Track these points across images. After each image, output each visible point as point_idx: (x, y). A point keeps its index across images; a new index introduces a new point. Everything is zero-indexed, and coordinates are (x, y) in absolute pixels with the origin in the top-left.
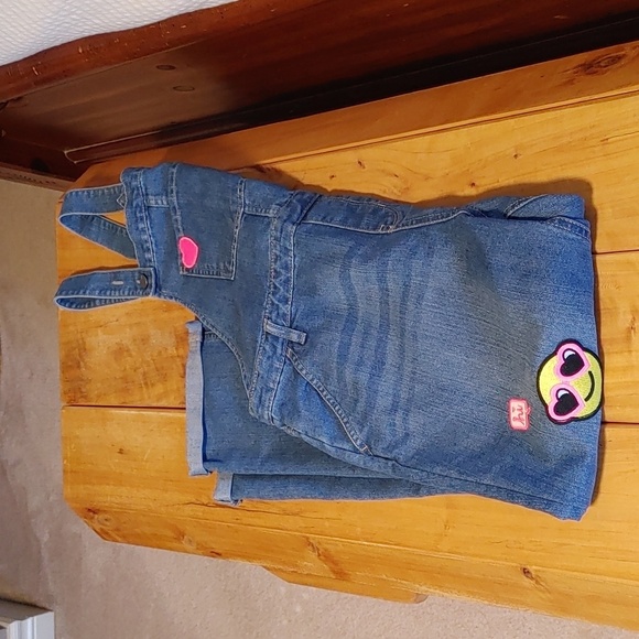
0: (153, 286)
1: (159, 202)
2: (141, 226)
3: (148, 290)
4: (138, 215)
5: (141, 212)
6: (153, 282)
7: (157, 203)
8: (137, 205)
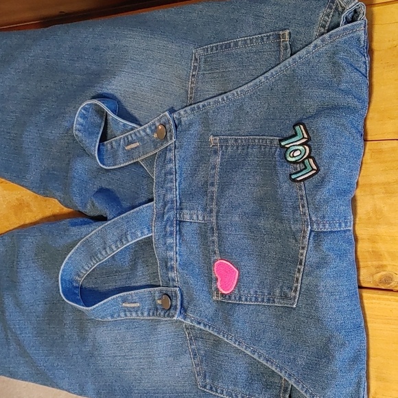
0: (179, 307)
1: (195, 217)
2: (169, 241)
3: (172, 311)
4: (168, 229)
5: (171, 225)
6: (179, 303)
7: (191, 218)
8: (168, 219)
